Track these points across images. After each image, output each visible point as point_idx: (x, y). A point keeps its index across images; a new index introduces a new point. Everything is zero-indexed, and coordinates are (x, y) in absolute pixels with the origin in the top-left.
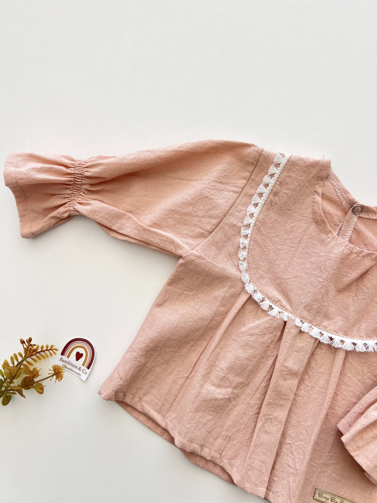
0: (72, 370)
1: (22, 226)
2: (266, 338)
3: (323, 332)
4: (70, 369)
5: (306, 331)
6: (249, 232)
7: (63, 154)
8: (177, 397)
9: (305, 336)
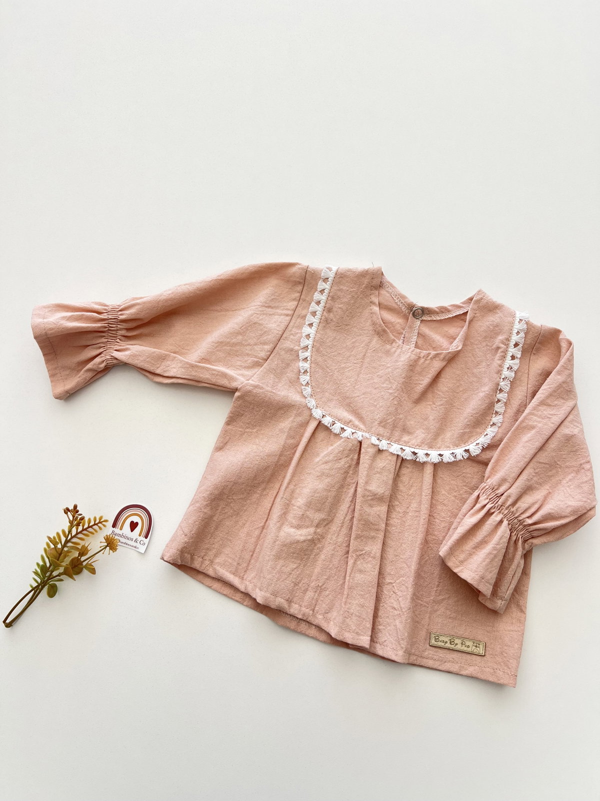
0: (127, 544)
1: (54, 387)
2: (343, 462)
3: (404, 448)
4: (125, 543)
5: (384, 449)
6: (308, 354)
7: (93, 301)
8: (253, 552)
9: (384, 455)
